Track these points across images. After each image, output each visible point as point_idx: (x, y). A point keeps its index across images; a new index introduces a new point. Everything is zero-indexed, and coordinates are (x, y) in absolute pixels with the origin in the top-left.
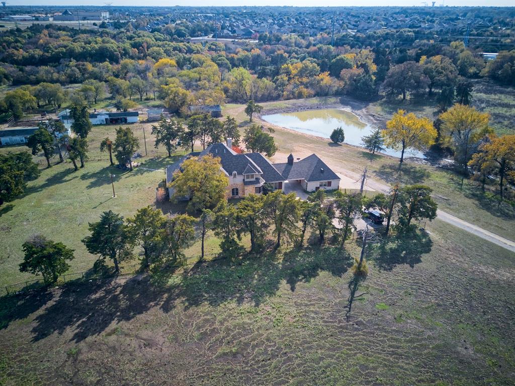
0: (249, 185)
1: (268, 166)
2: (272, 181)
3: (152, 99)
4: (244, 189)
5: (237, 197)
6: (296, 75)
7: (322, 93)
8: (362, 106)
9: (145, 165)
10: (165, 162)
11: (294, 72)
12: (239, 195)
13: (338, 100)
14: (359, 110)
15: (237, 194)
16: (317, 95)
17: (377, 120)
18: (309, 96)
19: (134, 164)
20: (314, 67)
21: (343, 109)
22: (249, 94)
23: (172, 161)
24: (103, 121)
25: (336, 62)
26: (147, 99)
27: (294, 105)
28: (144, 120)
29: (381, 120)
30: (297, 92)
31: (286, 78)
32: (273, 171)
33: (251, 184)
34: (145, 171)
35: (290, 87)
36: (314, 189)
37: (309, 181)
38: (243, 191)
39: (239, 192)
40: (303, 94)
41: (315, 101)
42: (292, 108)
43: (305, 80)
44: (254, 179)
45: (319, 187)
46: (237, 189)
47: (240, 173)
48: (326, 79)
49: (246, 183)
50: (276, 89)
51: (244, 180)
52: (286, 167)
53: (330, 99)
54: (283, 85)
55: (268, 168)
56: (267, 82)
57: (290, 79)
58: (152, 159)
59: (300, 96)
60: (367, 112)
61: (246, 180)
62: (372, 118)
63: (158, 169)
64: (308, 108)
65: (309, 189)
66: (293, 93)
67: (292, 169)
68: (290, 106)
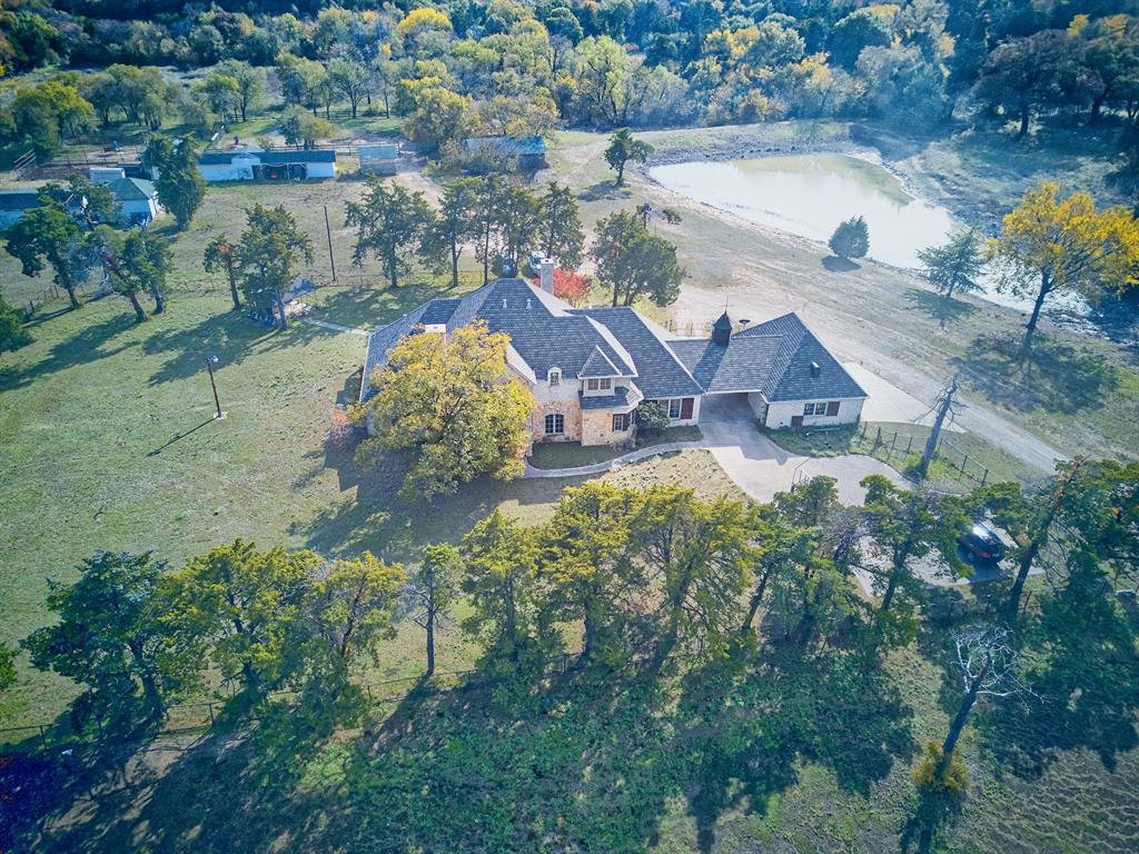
0: (595, 407)
1: (654, 350)
2: (663, 393)
3: (381, 114)
4: (581, 416)
5: (559, 438)
6: (742, 60)
7: (806, 110)
8: (911, 149)
9: (324, 310)
10: (377, 306)
11: (738, 51)
12: (566, 433)
13: (847, 131)
14: (900, 159)
15: (560, 429)
16: (793, 114)
17: (953, 192)
18: (773, 118)
19: (295, 307)
20: (790, 40)
21: (858, 156)
22: (619, 105)
23: (396, 302)
24: (245, 171)
25: (847, 26)
26: (369, 114)
27: (733, 139)
28: (351, 172)
29: (961, 193)
30: (743, 105)
31: (716, 68)
32: (669, 364)
33: (603, 406)
34: (317, 333)
35: (724, 92)
36: (788, 423)
37: (775, 399)
38: (578, 423)
39: (565, 423)
40: (757, 110)
41: (786, 131)
42: (728, 148)
43: (765, 73)
44: (611, 392)
45: (802, 418)
46: (560, 418)
47: (570, 374)
48: (819, 72)
49: (586, 403)
50: (689, 94)
51: (581, 393)
52: (708, 353)
53: (826, 127)
54: (707, 84)
55: (654, 354)
56: (667, 77)
57: (726, 68)
58: (345, 295)
59: (749, 116)
60: (923, 166)
61: (588, 393)
62: (937, 185)
63: (352, 328)
64: (769, 150)
65: (772, 423)
66: (732, 108)
67: (726, 359)
68: (723, 142)
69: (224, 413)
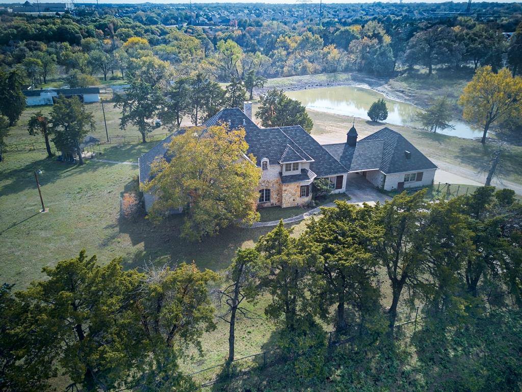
0: (290, 182)
2: (326, 174)
4: (281, 189)
5: (268, 204)
6: (296, 49)
7: (331, 69)
8: (382, 82)
9: (104, 155)
10: (136, 151)
11: (294, 45)
12: (272, 201)
13: (350, 77)
14: (379, 86)
15: (268, 199)
16: (324, 71)
17: (410, 96)
18: (316, 72)
19: (86, 154)
20: (317, 39)
21: (359, 86)
22: (240, 71)
23: (146, 149)
25: (340, 35)
27: (300, 81)
29: (414, 96)
30: (300, 67)
31: (284, 53)
33: (295, 181)
34: (101, 165)
35: (290, 62)
36: (396, 187)
37: (389, 172)
38: (280, 193)
39: (271, 194)
40: (308, 69)
41: (323, 77)
42: (298, 85)
43: (308, 53)
44: (298, 172)
45: (403, 183)
46: (268, 191)
47: (274, 162)
48: (334, 53)
49: (285, 180)
50: (273, 64)
51: (281, 173)
52: (345, 151)
53: (341, 75)
54: (281, 60)
55: (317, 152)
56: (260, 57)
57: (289, 54)
58: (116, 147)
59: (304, 72)
60: (391, 88)
61: (285, 174)
62: (401, 94)
63: (123, 162)
64: (317, 85)
65: (387, 187)
66: (295, 69)
68: (294, 83)
69: (47, 210)
